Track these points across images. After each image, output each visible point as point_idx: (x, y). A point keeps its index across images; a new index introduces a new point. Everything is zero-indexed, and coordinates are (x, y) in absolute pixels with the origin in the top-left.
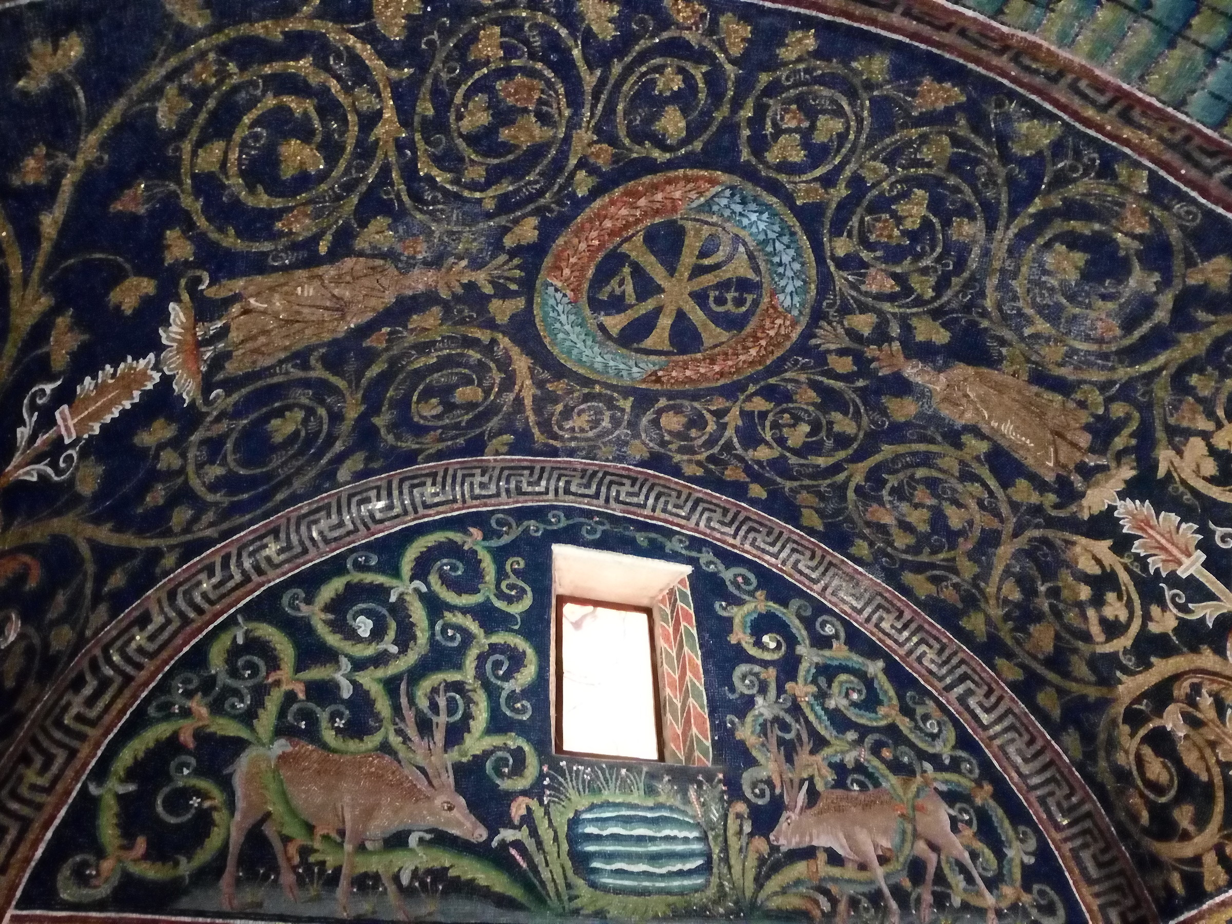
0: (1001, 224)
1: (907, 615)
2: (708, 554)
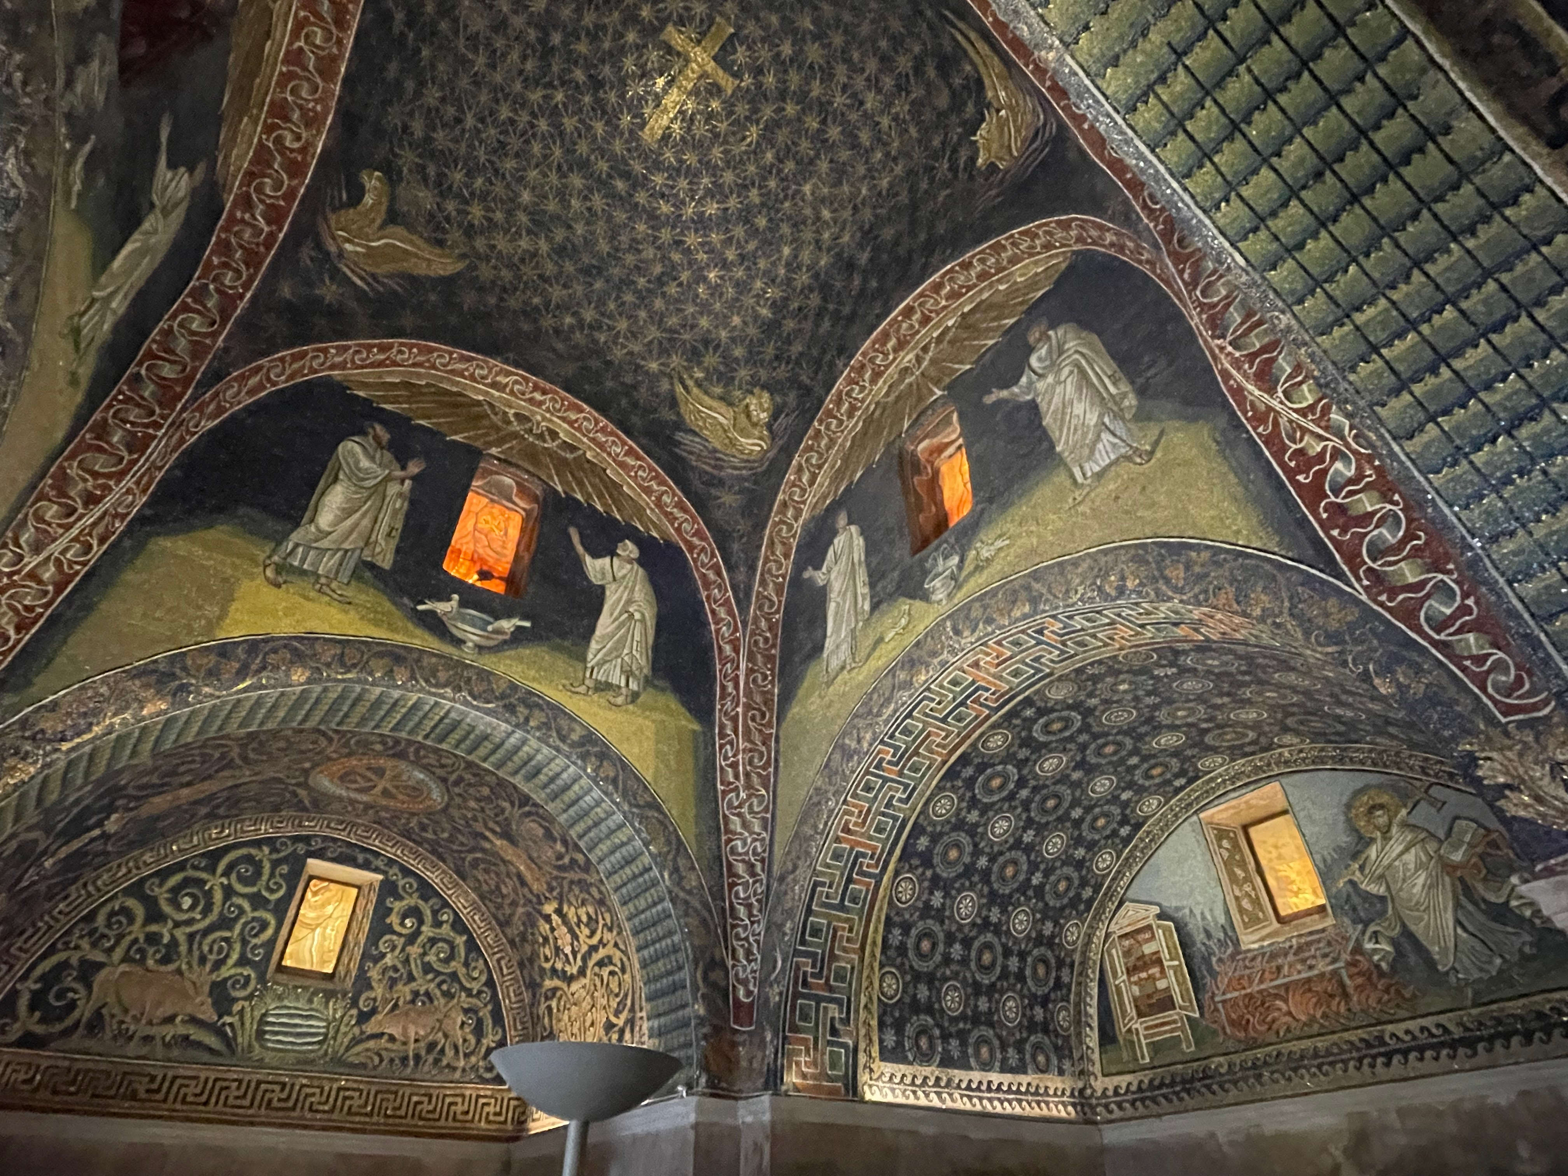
0: (516, 808)
2: (395, 870)
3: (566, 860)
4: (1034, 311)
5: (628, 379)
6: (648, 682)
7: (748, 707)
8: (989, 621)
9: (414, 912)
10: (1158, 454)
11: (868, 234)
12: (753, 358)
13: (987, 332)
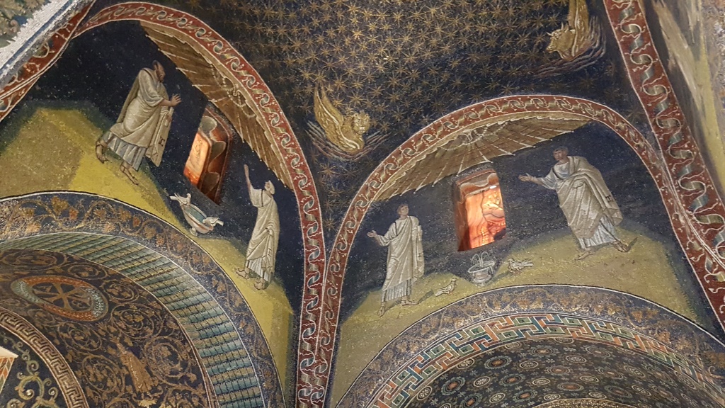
0: (157, 335)
1: (81, 397)
2: (26, 353)
3: (179, 376)
4: (559, 141)
5: (292, 78)
6: (273, 278)
7: (325, 308)
8: (514, 305)
9: (33, 385)
10: (633, 250)
11: (461, 52)
12: (365, 91)
13: (525, 140)
